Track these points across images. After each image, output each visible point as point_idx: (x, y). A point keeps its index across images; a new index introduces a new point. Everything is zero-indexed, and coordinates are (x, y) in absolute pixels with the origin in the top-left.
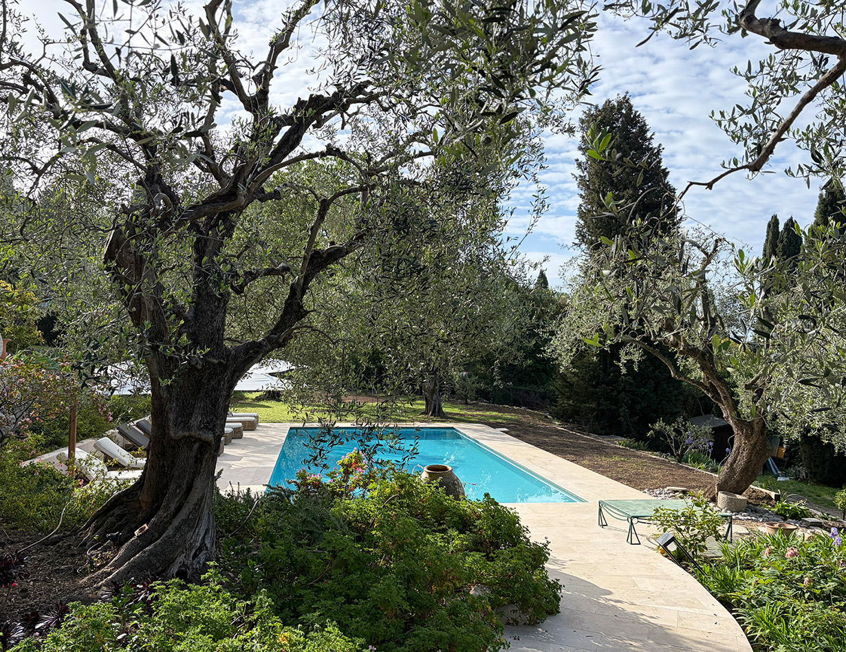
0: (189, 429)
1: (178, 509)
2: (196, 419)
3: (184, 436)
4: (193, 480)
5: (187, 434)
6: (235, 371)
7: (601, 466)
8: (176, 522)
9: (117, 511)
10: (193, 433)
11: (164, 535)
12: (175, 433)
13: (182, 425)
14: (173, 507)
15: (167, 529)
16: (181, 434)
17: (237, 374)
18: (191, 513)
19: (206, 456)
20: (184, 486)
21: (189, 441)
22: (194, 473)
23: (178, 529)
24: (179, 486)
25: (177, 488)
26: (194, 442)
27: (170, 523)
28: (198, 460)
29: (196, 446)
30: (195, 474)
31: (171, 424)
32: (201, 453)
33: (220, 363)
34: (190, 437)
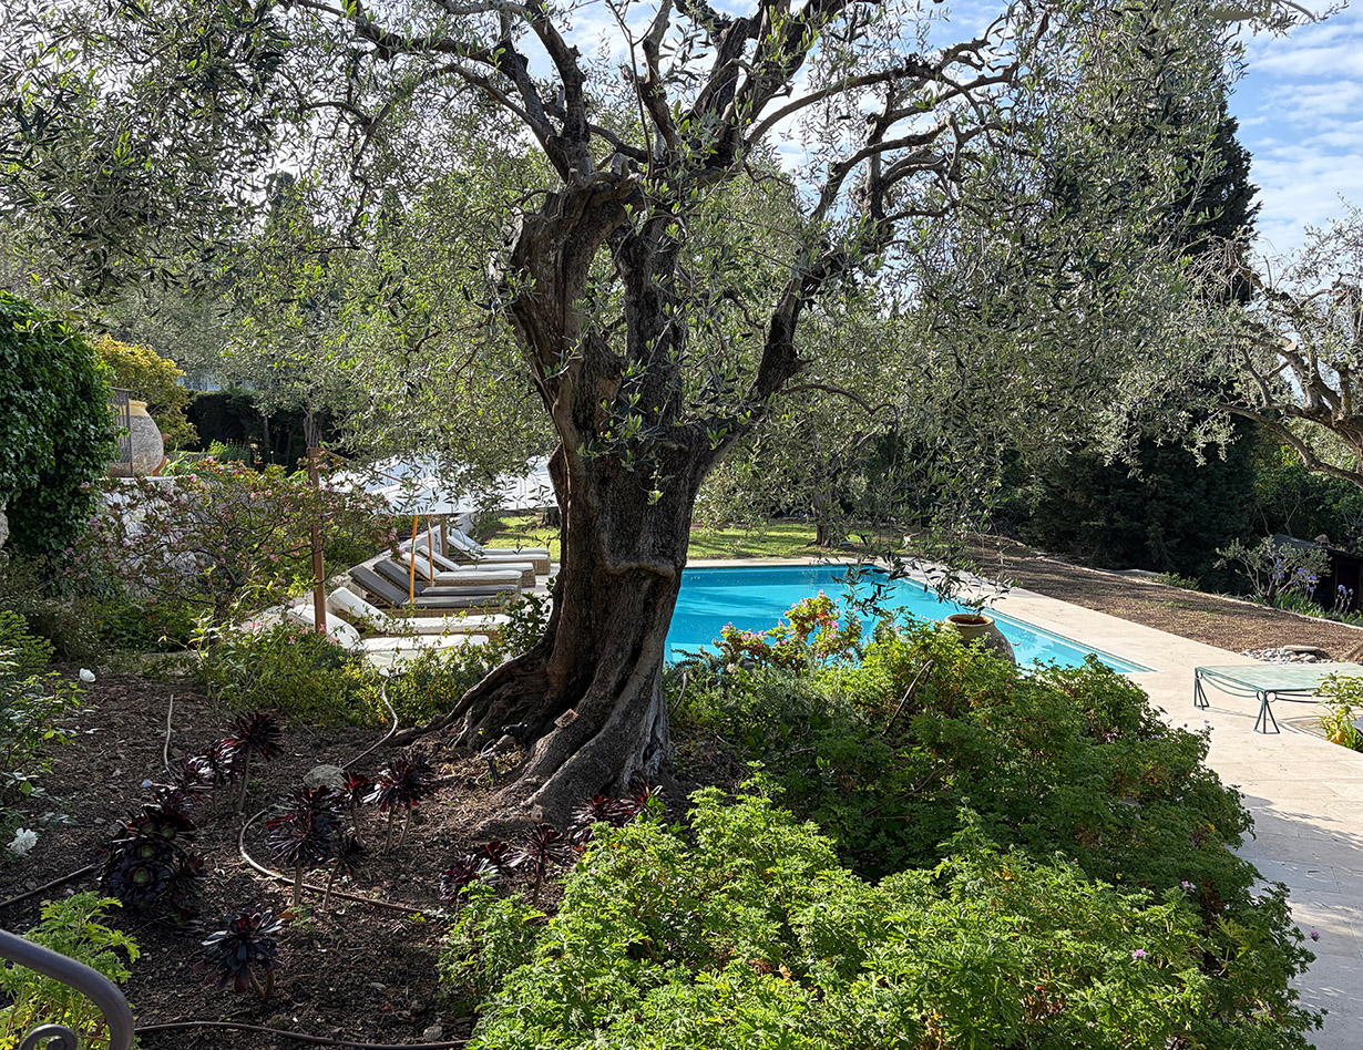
0: (637, 557)
1: (621, 686)
2: (646, 541)
3: (630, 569)
4: (642, 639)
5: (634, 565)
6: (698, 464)
7: (1151, 617)
8: (622, 705)
9: (505, 691)
10: (645, 563)
11: (607, 726)
12: (614, 563)
13: (623, 551)
14: (613, 680)
15: (609, 715)
16: (624, 564)
17: (702, 468)
18: (642, 689)
19: (662, 601)
20: (629, 648)
21: (637, 575)
22: (644, 626)
23: (626, 715)
24: (620, 649)
25: (617, 651)
26: (645, 578)
27: (613, 706)
28: (648, 606)
29: (647, 584)
30: (646, 628)
31: (605, 549)
32: (654, 595)
33: (680, 449)
34: (640, 569)
